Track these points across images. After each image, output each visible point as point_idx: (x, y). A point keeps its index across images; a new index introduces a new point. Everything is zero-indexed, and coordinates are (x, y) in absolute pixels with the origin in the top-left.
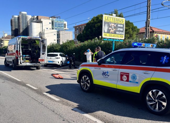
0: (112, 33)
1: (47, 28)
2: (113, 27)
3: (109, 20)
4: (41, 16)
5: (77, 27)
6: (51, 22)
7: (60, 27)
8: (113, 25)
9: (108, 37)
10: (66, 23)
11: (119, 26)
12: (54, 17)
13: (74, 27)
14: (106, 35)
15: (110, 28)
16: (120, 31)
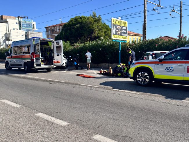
0: (118, 35)
1: (14, 29)
2: (119, 29)
3: (116, 23)
4: (6, 16)
5: (49, 28)
6: (18, 22)
7: (28, 27)
8: (119, 27)
9: (116, 39)
10: (34, 23)
11: (124, 28)
12: (21, 17)
13: (45, 28)
14: (114, 37)
15: (117, 30)
16: (124, 33)
